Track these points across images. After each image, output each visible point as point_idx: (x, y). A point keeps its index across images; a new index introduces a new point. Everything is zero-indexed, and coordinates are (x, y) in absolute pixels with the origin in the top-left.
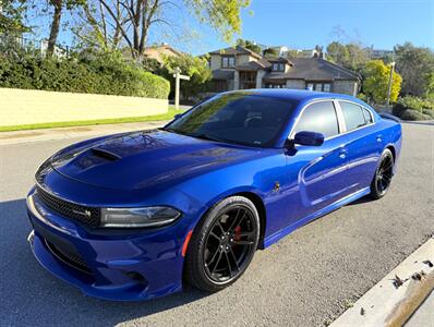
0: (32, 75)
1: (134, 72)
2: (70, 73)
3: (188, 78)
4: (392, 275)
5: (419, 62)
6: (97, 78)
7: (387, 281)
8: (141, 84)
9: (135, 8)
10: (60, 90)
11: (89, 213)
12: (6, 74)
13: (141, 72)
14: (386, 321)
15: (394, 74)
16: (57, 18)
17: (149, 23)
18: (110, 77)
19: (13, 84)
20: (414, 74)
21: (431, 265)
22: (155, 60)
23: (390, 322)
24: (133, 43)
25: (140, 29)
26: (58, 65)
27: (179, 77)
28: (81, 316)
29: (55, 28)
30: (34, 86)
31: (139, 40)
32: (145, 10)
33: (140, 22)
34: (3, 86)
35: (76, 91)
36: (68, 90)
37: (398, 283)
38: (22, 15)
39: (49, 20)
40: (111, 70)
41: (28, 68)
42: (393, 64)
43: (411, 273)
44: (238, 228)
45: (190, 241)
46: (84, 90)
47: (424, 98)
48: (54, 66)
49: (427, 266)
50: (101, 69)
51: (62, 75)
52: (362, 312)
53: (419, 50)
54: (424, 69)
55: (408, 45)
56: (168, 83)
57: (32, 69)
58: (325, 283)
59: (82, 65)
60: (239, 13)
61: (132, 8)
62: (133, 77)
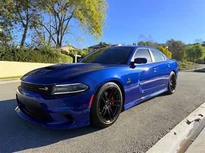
0: (14, 55)
1: (57, 54)
2: (30, 54)
3: (80, 56)
4: (185, 120)
5: (178, 47)
6: (41, 57)
7: (184, 122)
8: (60, 58)
9: (58, 28)
10: (25, 61)
11: (47, 88)
12: (3, 55)
13: (60, 54)
14: (187, 136)
15: (168, 52)
16: (25, 32)
17: (64, 34)
18: (47, 56)
19: (5, 59)
20: (176, 51)
21: (202, 116)
22: (66, 51)
23: (189, 137)
24: (56, 42)
25: (60, 37)
26: (25, 51)
27: (76, 56)
28: (42, 138)
29: (24, 36)
30: (15, 60)
31: (60, 41)
32: (62, 28)
33: (60, 34)
34: (1, 60)
35: (32, 62)
36: (29, 61)
37: (189, 123)
38: (11, 32)
39: (22, 33)
40: (48, 53)
41: (12, 52)
42: (167, 47)
43: (194, 119)
44: (113, 99)
45: (93, 100)
46: (36, 61)
47: (182, 61)
48: (23, 51)
49: (200, 116)
50: (43, 52)
51: (27, 55)
52: (175, 134)
53: (177, 42)
54: (180, 49)
55: (172, 40)
56: (72, 58)
57: (14, 53)
58: (154, 123)
59: (35, 51)
60: (101, 28)
61: (56, 29)
62: (57, 56)
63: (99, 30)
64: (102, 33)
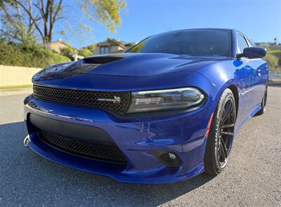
1: (47, 53)
2: (2, 51)
6: (21, 56)
8: (52, 60)
17: (54, 20)
18: (31, 55)
24: (43, 33)
25: (48, 24)
27: (76, 57)
31: (48, 31)
32: (51, 11)
35: (6, 64)
40: (32, 50)
46: (12, 63)
50: (25, 49)
56: (70, 60)
59: (10, 46)
60: (118, 12)
61: (42, 9)
62: (47, 56)
63: (116, 15)
64: (120, 19)
